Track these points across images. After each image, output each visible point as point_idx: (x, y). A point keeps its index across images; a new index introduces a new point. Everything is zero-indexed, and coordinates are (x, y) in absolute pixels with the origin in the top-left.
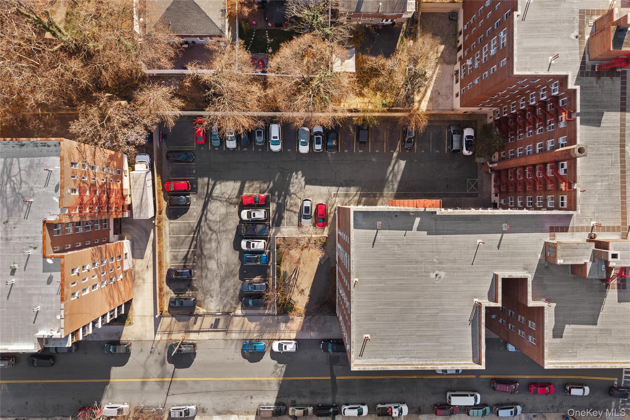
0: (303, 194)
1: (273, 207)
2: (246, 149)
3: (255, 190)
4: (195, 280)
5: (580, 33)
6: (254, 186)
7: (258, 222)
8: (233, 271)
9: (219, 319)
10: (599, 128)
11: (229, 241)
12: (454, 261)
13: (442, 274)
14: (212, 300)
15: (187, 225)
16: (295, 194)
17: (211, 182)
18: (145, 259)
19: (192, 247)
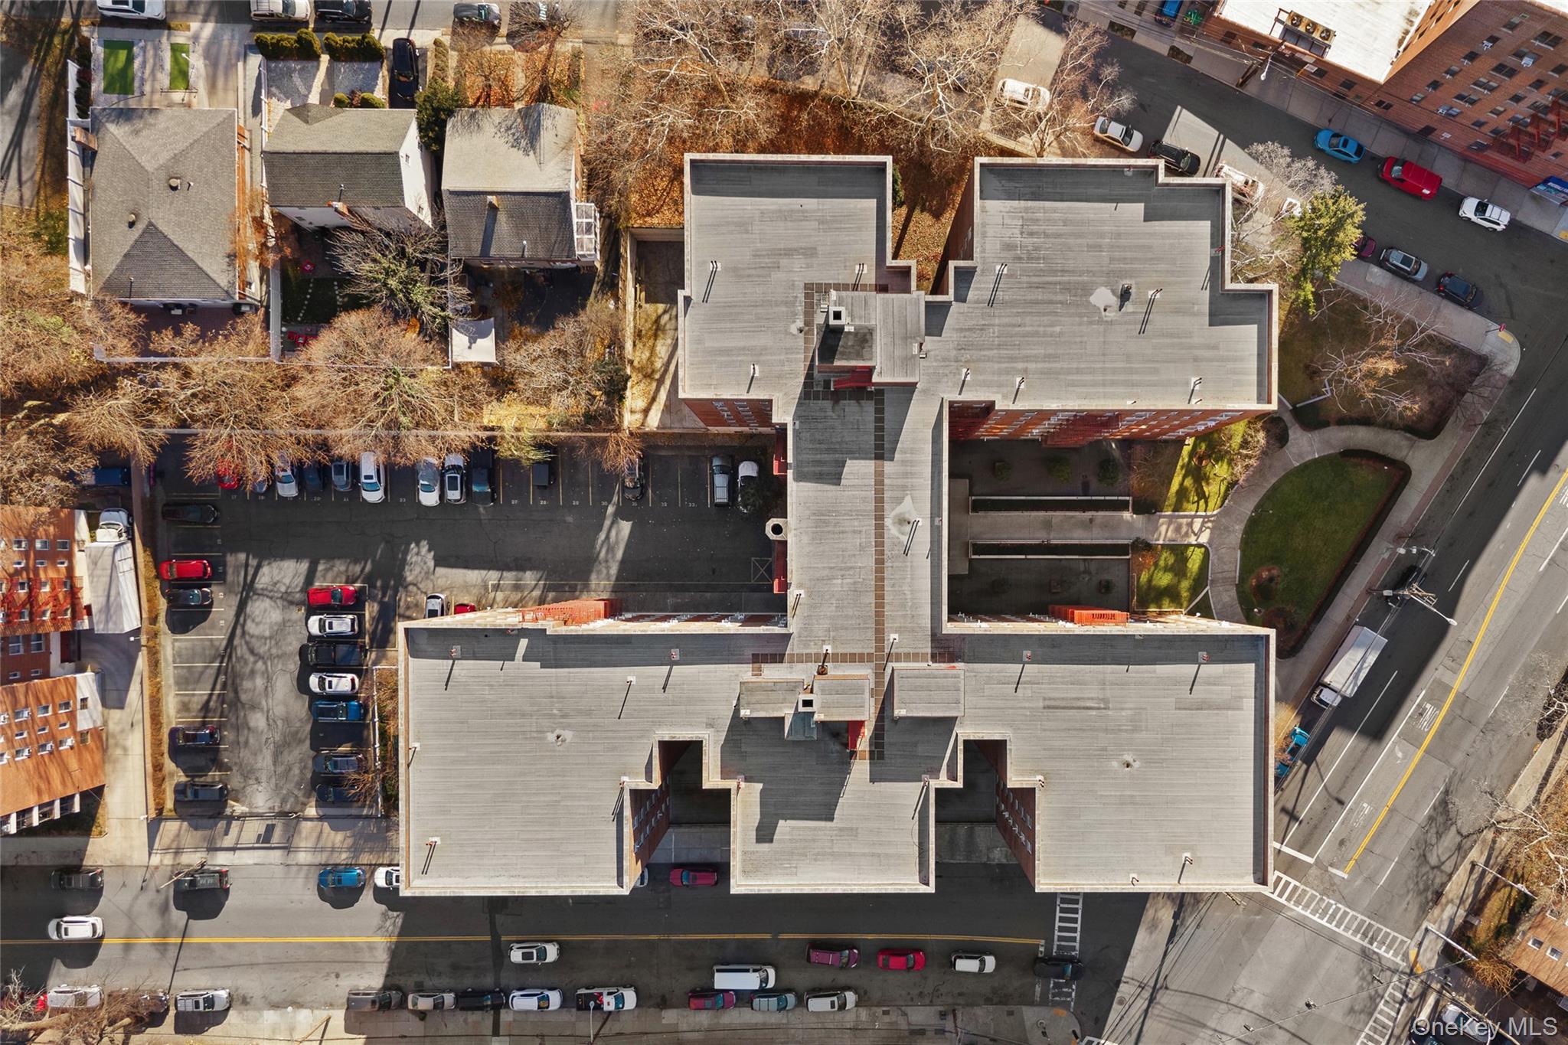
0: (431, 586)
1: (370, 610)
2: (319, 499)
3: (337, 576)
4: (226, 749)
5: (807, 323)
6: (335, 569)
7: (339, 638)
8: (297, 733)
9: (273, 826)
10: (838, 488)
11: (288, 676)
12: (589, 713)
13: (568, 735)
14: (260, 789)
15: (208, 643)
16: (415, 585)
17: (253, 562)
18: (127, 709)
19: (218, 686)
